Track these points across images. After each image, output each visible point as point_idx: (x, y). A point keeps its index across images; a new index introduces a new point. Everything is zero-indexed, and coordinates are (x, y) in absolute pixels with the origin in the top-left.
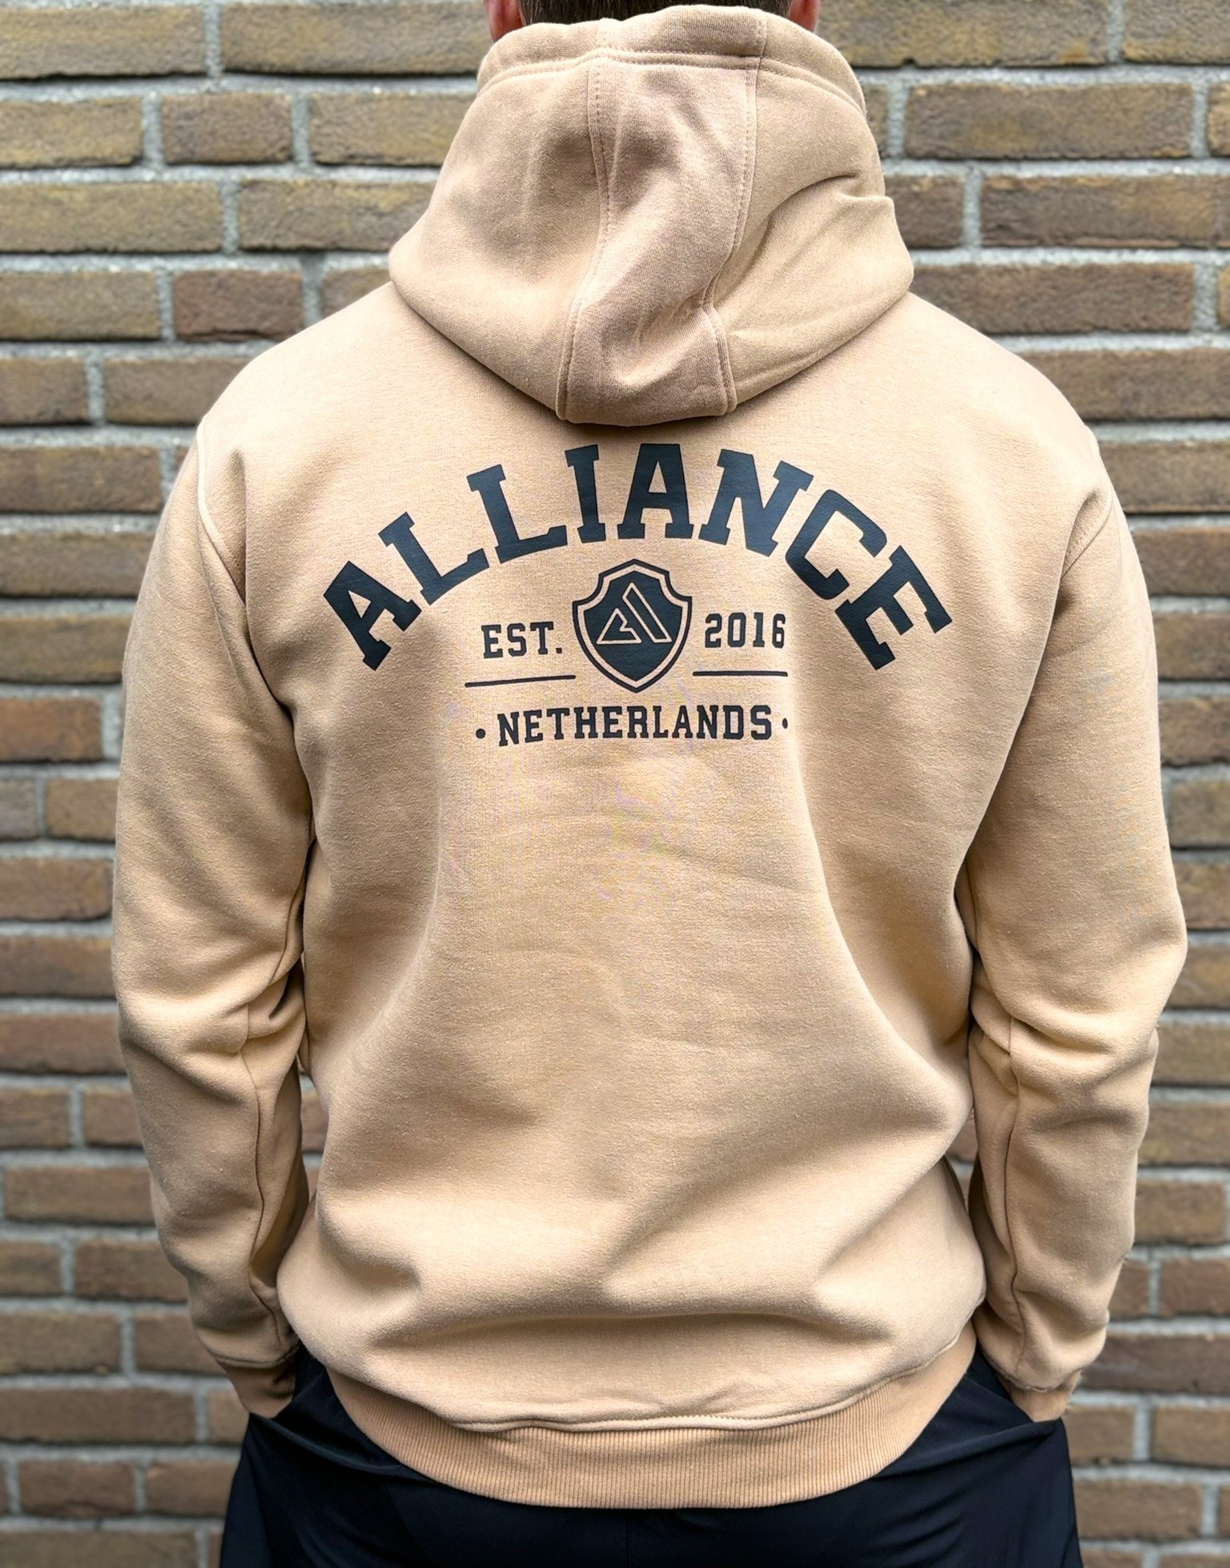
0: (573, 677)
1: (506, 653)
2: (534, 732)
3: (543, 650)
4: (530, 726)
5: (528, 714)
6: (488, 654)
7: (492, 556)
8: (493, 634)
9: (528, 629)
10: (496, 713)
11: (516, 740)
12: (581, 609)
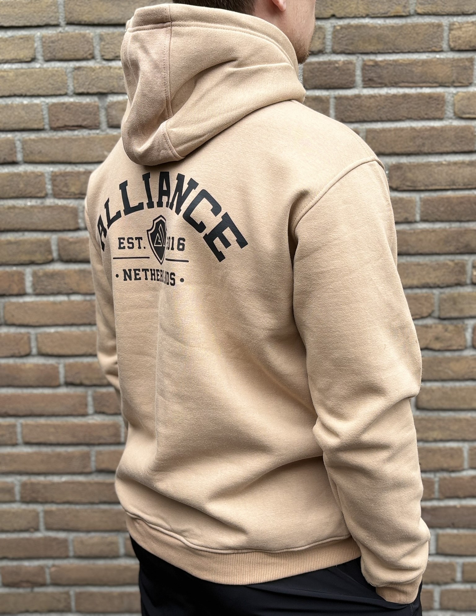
0: (148, 258)
1: (126, 248)
2: (138, 277)
3: (140, 248)
4: (136, 274)
5: (135, 270)
6: (120, 248)
7: (122, 213)
8: (122, 241)
9: (134, 239)
10: (122, 269)
11: (131, 279)
12: (150, 232)
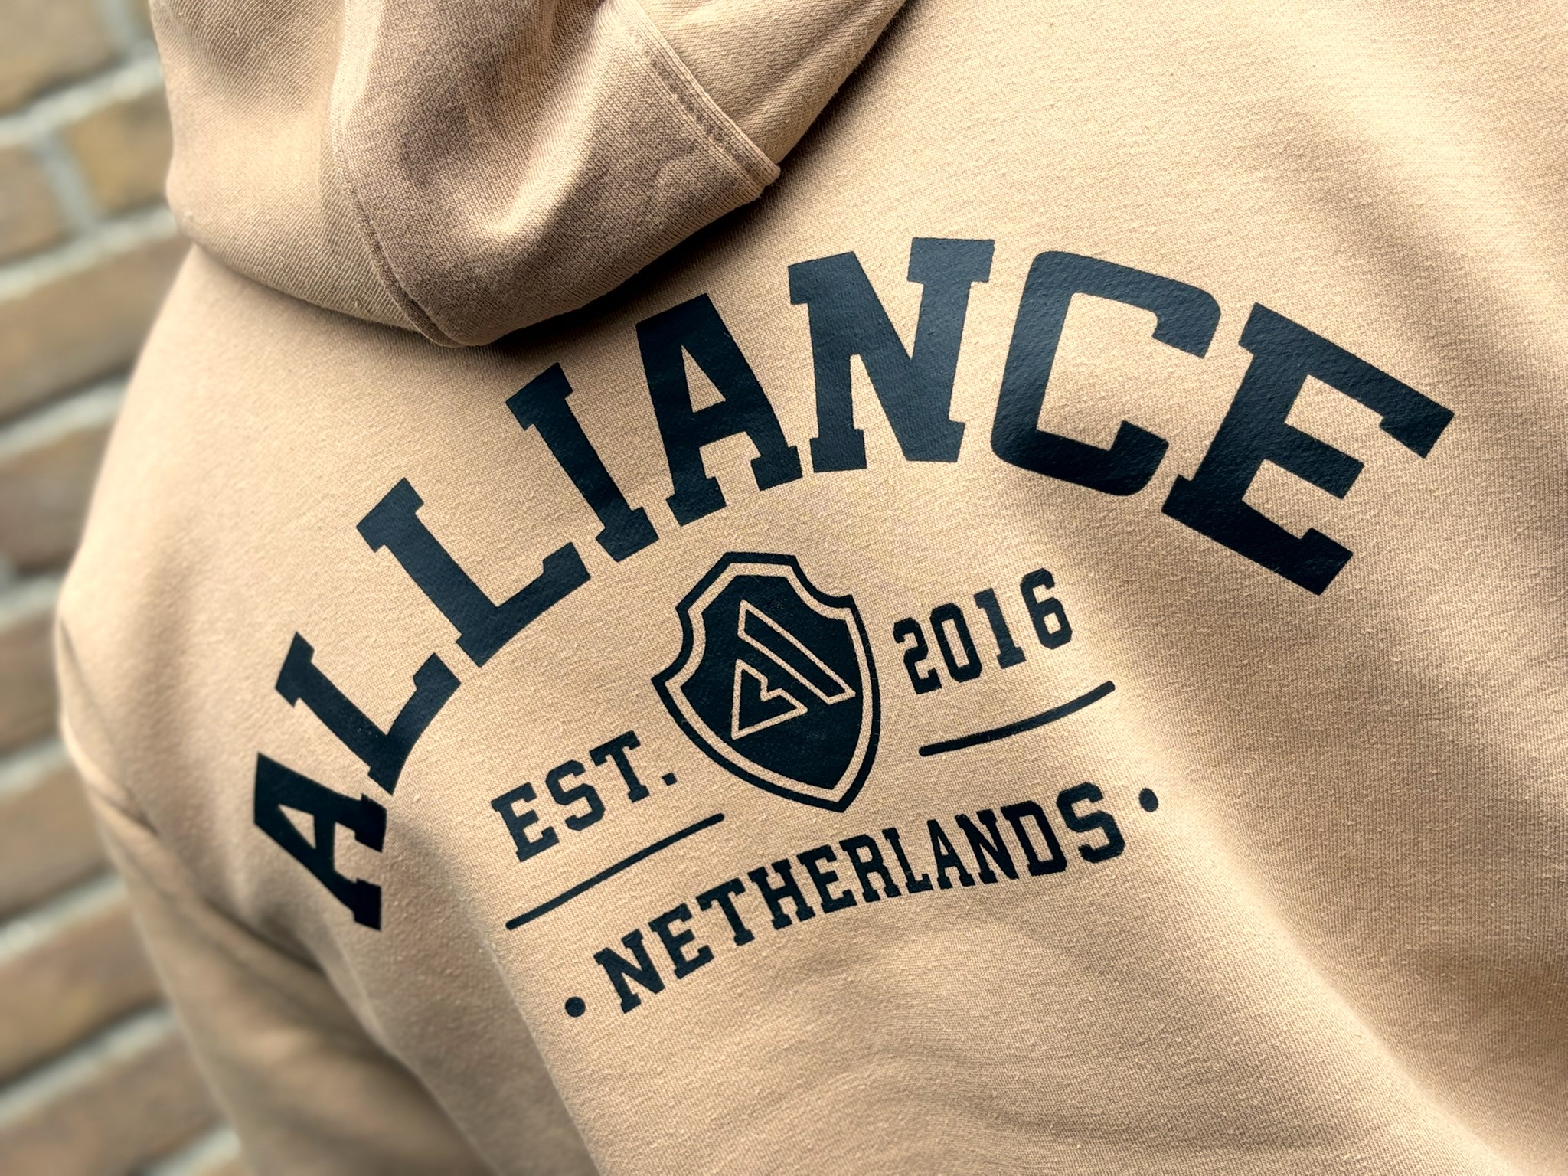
0: (718, 818)
1: (562, 831)
2: (689, 952)
3: (638, 792)
4: (673, 945)
5: (659, 925)
6: (526, 850)
7: (457, 661)
8: (519, 808)
9: (588, 764)
10: (590, 954)
11: (655, 985)
12: (674, 685)
